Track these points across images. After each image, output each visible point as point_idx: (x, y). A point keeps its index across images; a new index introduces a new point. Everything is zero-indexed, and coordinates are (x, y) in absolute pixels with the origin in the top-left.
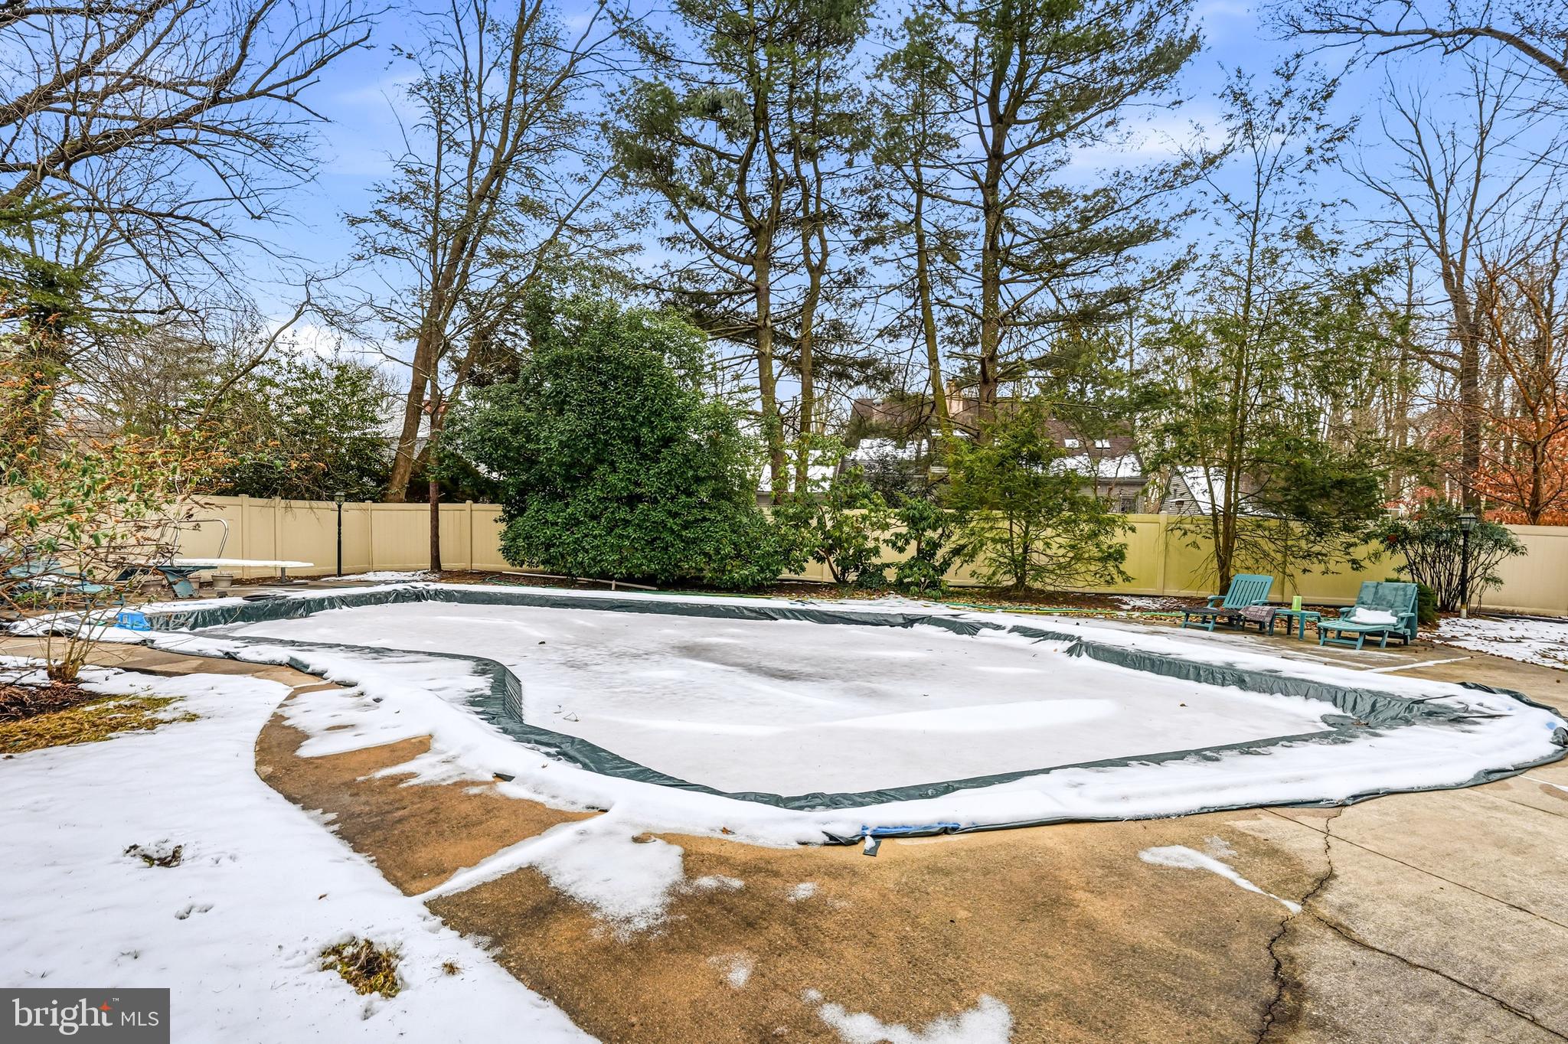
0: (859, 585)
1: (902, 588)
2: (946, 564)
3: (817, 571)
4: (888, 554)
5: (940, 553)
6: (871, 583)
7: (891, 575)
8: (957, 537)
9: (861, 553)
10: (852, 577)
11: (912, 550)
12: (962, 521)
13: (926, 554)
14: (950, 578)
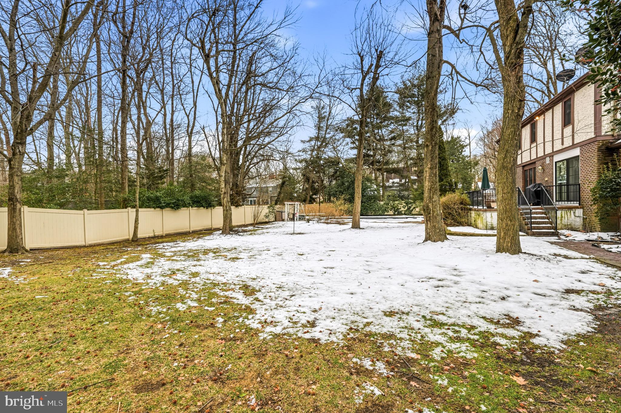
0: (398, 214)
1: (405, 214)
2: (412, 210)
3: (391, 213)
4: (402, 209)
5: (411, 208)
6: (400, 213)
7: (403, 212)
8: (414, 206)
9: (398, 209)
10: (396, 213)
11: (406, 208)
12: (414, 203)
13: (409, 209)
14: (413, 212)
